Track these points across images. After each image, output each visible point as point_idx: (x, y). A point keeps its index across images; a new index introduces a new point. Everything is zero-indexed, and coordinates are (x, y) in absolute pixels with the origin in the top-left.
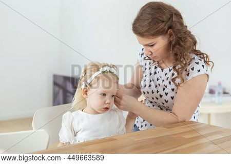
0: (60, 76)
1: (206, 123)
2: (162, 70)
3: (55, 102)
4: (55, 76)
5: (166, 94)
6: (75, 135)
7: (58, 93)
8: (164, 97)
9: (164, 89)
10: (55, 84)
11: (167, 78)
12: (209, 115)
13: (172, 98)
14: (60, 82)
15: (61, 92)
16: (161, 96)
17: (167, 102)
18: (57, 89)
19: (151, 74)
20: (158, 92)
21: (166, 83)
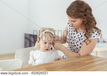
0: (28, 34)
1: (96, 55)
2: (77, 33)
3: (26, 46)
4: (25, 34)
5: (78, 45)
6: (35, 61)
9: (77, 43)
10: (26, 38)
11: (79, 38)
12: (97, 52)
13: (80, 47)
14: (28, 37)
15: (28, 41)
16: (75, 46)
18: (26, 40)
19: (72, 34)
20: (74, 43)
21: (78, 40)
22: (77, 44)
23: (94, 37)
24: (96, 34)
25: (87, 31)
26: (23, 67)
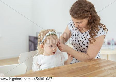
0: (32, 37)
1: (106, 59)
2: (82, 33)
3: (30, 50)
4: (30, 37)
5: (84, 45)
7: (31, 45)
8: (83, 47)
10: (30, 41)
12: (108, 55)
13: (87, 47)
14: (32, 39)
15: (33, 45)
16: (81, 46)
17: (84, 49)
18: (31, 43)
19: (76, 35)
21: (84, 39)
22: (84, 43)
23: (101, 34)
24: (103, 31)
25: (92, 30)
26: (27, 73)
